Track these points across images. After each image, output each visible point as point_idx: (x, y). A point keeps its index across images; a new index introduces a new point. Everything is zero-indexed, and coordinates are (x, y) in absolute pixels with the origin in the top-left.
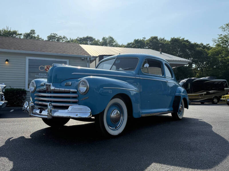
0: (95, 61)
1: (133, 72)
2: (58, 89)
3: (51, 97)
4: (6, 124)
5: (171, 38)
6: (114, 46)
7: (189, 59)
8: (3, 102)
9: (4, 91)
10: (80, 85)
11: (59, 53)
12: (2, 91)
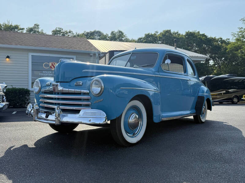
0: (105, 57)
1: (153, 69)
2: (67, 89)
3: (58, 99)
4: (7, 128)
5: (186, 32)
6: (124, 41)
7: (206, 55)
8: (4, 104)
9: (5, 91)
10: (93, 85)
11: (65, 49)
12: (3, 91)
